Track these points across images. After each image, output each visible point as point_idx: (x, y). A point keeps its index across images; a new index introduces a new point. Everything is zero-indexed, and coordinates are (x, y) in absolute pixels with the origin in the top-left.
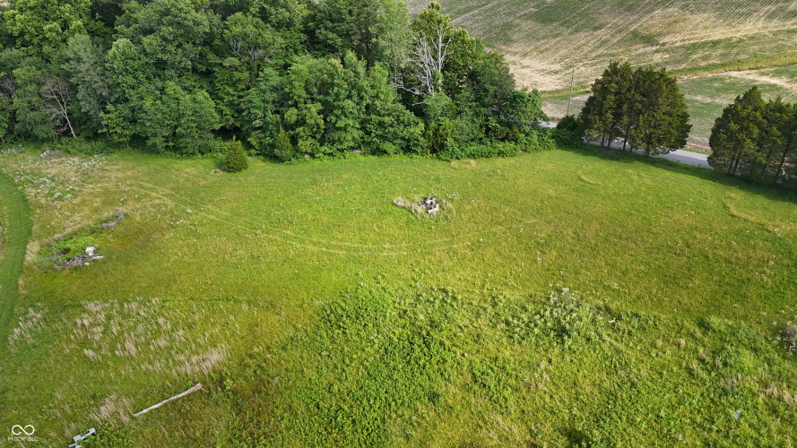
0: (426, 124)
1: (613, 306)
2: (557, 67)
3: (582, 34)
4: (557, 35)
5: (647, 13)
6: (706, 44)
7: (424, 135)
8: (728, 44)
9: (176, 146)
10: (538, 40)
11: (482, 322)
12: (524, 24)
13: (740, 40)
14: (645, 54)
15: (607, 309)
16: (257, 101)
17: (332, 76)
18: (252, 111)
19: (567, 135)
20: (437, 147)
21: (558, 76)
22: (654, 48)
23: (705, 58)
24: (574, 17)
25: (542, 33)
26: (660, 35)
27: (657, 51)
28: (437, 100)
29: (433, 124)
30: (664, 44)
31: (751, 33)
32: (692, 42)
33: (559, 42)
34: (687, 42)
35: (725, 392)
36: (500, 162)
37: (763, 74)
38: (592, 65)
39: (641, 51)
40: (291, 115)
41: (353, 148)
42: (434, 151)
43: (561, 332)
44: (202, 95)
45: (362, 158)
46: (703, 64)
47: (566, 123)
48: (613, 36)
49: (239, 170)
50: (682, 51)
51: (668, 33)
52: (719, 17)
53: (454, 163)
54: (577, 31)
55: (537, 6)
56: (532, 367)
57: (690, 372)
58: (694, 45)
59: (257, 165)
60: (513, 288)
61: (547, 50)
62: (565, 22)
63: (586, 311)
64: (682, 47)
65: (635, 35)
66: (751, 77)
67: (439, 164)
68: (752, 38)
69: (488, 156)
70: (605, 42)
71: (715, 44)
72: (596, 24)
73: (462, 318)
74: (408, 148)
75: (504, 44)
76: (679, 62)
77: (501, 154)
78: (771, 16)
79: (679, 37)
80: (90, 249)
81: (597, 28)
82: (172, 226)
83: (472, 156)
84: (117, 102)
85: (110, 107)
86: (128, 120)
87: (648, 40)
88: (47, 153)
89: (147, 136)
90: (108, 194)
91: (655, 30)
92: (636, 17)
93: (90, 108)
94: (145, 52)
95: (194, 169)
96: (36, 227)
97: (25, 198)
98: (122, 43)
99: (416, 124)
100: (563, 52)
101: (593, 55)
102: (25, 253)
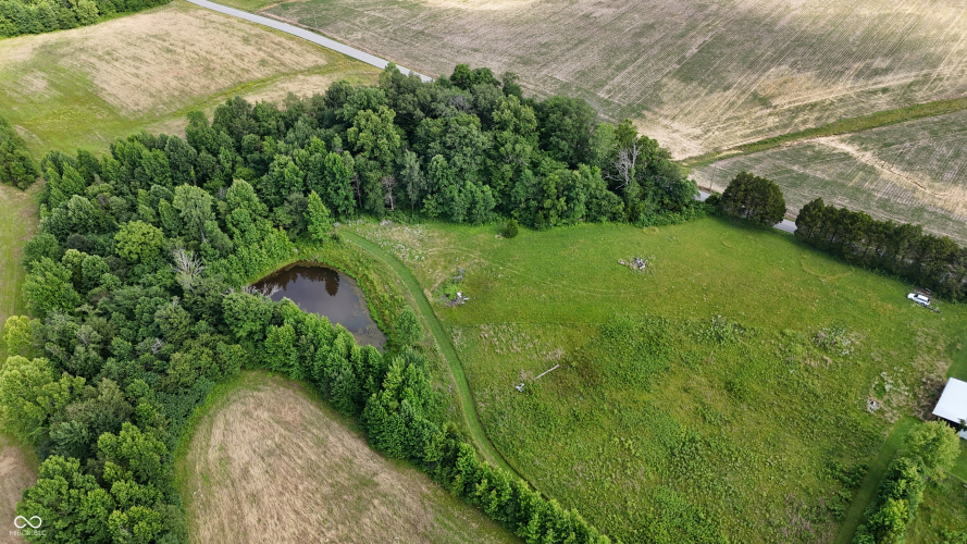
0: (626, 205)
1: (742, 325)
2: (698, 131)
3: (716, 95)
4: (696, 97)
5: (765, 71)
6: (806, 106)
7: (624, 210)
8: (821, 107)
9: (470, 219)
10: (682, 102)
11: (681, 333)
12: (670, 84)
13: (832, 103)
14: (761, 117)
15: (740, 326)
16: (521, 192)
17: (574, 181)
18: (518, 198)
19: (712, 208)
20: (633, 218)
21: (700, 142)
22: (768, 111)
23: (804, 122)
24: (709, 76)
25: (684, 93)
26: (773, 97)
27: (770, 114)
28: (633, 190)
29: (630, 204)
30: (775, 107)
31: (840, 95)
32: (796, 104)
33: (698, 103)
34: (792, 105)
35: (788, 363)
36: (673, 228)
37: (842, 141)
38: (724, 129)
39: (758, 114)
40: (547, 204)
41: (579, 220)
42: (630, 220)
43: (720, 339)
44: (487, 188)
45: (585, 225)
46: (802, 129)
47: (713, 200)
48: (738, 97)
49: (512, 237)
50: (788, 114)
51: (780, 95)
52: (818, 77)
53: (645, 229)
54: (711, 92)
55: (679, 62)
56: (707, 354)
57: (775, 354)
58: (797, 108)
59: (523, 232)
60: (693, 315)
61: (689, 112)
62: (702, 81)
63: (729, 328)
64: (789, 110)
65: (755, 95)
66: (833, 144)
67: (637, 231)
68: (841, 100)
69: (663, 224)
70: (733, 104)
71: (814, 105)
72: (726, 84)
73: (670, 331)
74: (614, 218)
75: (657, 106)
76: (785, 126)
77: (673, 223)
78: (859, 75)
79: (788, 99)
80: (459, 294)
81: (726, 89)
82: (496, 279)
83: (655, 224)
84: (432, 193)
85: (429, 197)
86: (440, 204)
87: (764, 102)
88: (384, 223)
89: (453, 214)
90: (445, 256)
91: (770, 91)
92: (756, 76)
93: (414, 197)
94: (455, 165)
95: (484, 235)
96: (420, 280)
97: (397, 259)
98: (440, 157)
99: (619, 203)
100: (702, 114)
101: (725, 118)
102: (424, 296)
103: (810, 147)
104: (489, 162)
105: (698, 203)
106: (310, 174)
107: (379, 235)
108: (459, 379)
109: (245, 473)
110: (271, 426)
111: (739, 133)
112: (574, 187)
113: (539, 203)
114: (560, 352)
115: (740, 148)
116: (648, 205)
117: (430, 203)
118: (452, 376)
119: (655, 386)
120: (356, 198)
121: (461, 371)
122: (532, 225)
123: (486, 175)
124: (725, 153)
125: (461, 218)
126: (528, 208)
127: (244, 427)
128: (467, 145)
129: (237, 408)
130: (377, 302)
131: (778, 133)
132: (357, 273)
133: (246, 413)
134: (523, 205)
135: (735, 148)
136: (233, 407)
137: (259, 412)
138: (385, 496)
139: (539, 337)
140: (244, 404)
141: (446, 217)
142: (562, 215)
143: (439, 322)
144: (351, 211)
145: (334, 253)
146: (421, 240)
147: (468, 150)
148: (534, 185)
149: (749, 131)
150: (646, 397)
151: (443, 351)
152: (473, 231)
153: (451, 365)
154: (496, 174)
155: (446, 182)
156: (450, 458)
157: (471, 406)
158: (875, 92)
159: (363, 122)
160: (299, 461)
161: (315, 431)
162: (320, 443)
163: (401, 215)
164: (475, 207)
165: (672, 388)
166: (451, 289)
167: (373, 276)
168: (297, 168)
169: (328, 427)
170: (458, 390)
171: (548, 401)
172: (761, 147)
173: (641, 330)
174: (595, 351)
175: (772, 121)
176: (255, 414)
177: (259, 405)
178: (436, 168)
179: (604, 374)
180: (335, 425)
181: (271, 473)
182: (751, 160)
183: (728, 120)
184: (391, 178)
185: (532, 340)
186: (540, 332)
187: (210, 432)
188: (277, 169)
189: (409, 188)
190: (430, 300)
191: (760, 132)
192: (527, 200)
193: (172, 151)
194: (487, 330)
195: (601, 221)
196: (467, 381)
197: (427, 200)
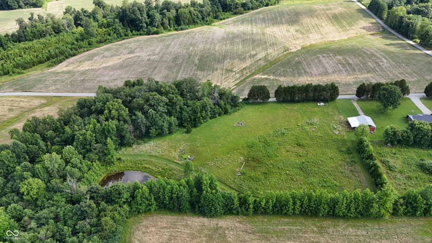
0: (222, 108)
1: (286, 128)
4: (210, 74)
5: (224, 62)
6: (243, 69)
7: (222, 111)
8: (247, 68)
11: (271, 137)
12: (198, 73)
13: (250, 66)
16: (186, 115)
19: (247, 102)
20: (226, 112)
22: (234, 73)
23: (247, 73)
24: (208, 67)
26: (232, 69)
27: (235, 74)
30: (235, 71)
31: (250, 64)
33: (212, 76)
34: (239, 70)
35: (307, 132)
36: (240, 111)
37: (266, 79)
38: (226, 81)
39: (232, 74)
42: (225, 113)
43: (283, 134)
46: (248, 75)
47: (244, 100)
48: (222, 71)
49: (191, 132)
51: (234, 68)
52: (240, 60)
53: (232, 115)
54: (213, 72)
55: (195, 66)
56: (284, 140)
57: (302, 132)
58: (241, 70)
59: (194, 130)
60: (270, 131)
62: (208, 69)
63: (283, 130)
65: (227, 70)
66: (260, 77)
67: (229, 116)
70: (222, 74)
71: (245, 68)
72: (215, 69)
74: (220, 115)
76: (243, 76)
77: (239, 110)
78: (250, 57)
79: (237, 68)
80: (189, 157)
81: (217, 70)
82: (198, 147)
83: (234, 112)
84: (152, 126)
86: (157, 130)
87: (231, 71)
88: (134, 146)
89: (163, 132)
90: (171, 147)
91: (230, 67)
92: (222, 64)
95: (179, 136)
96: (169, 159)
97: (153, 156)
98: (152, 110)
99: (220, 109)
100: (216, 79)
101: (223, 78)
102: (176, 163)
103: (254, 79)
104: (169, 108)
105: (241, 102)
106: (98, 135)
107: (136, 151)
110: (160, 231)
111: (231, 81)
112: (206, 106)
113: (195, 116)
114: (241, 158)
115: (235, 85)
116: (228, 107)
117: (153, 131)
119: (278, 154)
122: (195, 126)
123: (169, 114)
124: (232, 88)
125: (167, 133)
126: (191, 120)
127: (148, 238)
129: (138, 233)
130: (158, 173)
131: (242, 78)
132: (139, 168)
133: (144, 233)
134: (189, 120)
135: (234, 86)
136: (136, 234)
138: (228, 228)
140: (139, 230)
141: (160, 134)
142: (204, 118)
145: (122, 165)
146: (157, 146)
147: (162, 104)
148: (190, 110)
149: (234, 80)
150: (279, 158)
152: (173, 136)
154: (174, 111)
157: (228, 187)
158: (258, 61)
159: (111, 106)
160: (184, 236)
161: (180, 224)
162: (186, 226)
163: (140, 142)
164: (171, 126)
165: (283, 153)
166: (185, 156)
167: (147, 166)
168: (92, 133)
169: (183, 220)
171: (252, 173)
172: (241, 83)
173: (260, 141)
174: (251, 153)
175: (238, 76)
176: (148, 231)
177: (147, 227)
178: (152, 115)
179: (261, 158)
180: (185, 218)
182: (242, 87)
183: (225, 78)
184: (131, 126)
185: (229, 159)
186: (229, 156)
188: (80, 137)
189: (142, 127)
190: (180, 163)
191: (237, 79)
192: (190, 117)
194: (211, 163)
195: (216, 117)
196: (220, 181)
197: (151, 129)
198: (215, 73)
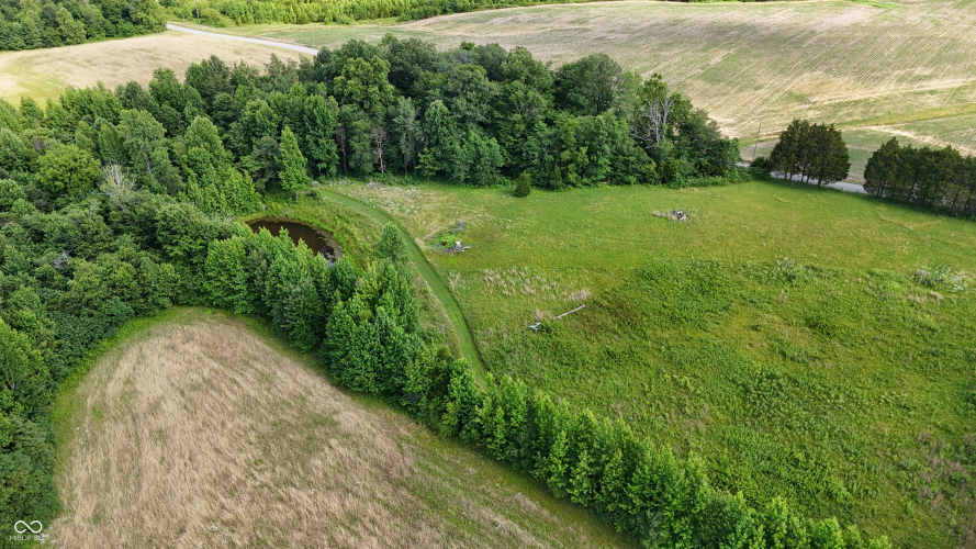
0: (658, 163)
1: (815, 266)
2: (732, 121)
3: (746, 93)
4: (725, 94)
5: (798, 75)
6: (849, 103)
7: (656, 170)
8: (867, 103)
9: (473, 180)
10: (710, 97)
11: (739, 275)
12: (695, 84)
13: (877, 101)
14: (800, 111)
15: (813, 267)
16: (534, 146)
17: (597, 127)
18: (531, 153)
19: (760, 171)
20: (667, 178)
21: (735, 128)
22: (807, 106)
23: (849, 115)
24: (737, 78)
25: (712, 92)
26: (810, 95)
27: (809, 109)
28: (666, 144)
29: (663, 162)
30: (814, 103)
31: (885, 95)
32: (837, 101)
33: (728, 99)
34: (833, 102)
35: (885, 299)
36: (715, 189)
37: (896, 128)
38: (760, 119)
39: (797, 108)
40: (565, 155)
41: (602, 180)
42: (664, 182)
43: (790, 278)
44: (494, 142)
45: (609, 187)
46: (849, 119)
47: (758, 163)
48: (772, 95)
49: (525, 195)
50: (830, 109)
51: (818, 93)
52: (858, 80)
53: (682, 190)
54: (741, 90)
55: (703, 68)
56: (776, 294)
57: (866, 293)
58: (839, 104)
59: (536, 194)
60: (752, 259)
61: (719, 106)
62: (730, 82)
63: (801, 267)
64: (830, 105)
65: (790, 94)
66: (887, 131)
67: (672, 191)
68: (886, 99)
69: (705, 185)
70: (767, 100)
71: (856, 103)
72: (757, 85)
73: (725, 273)
74: (644, 180)
76: (829, 118)
77: (715, 184)
78: (901, 80)
79: (826, 97)
80: (458, 243)
81: (758, 88)
82: (504, 230)
83: (694, 185)
84: (429, 147)
85: (426, 149)
86: (438, 160)
87: (801, 99)
88: (371, 184)
89: (453, 171)
90: (442, 211)
91: (806, 91)
92: (789, 79)
93: (407, 150)
94: (457, 110)
96: (411, 231)
97: (384, 213)
98: (439, 103)
99: (650, 162)
100: (733, 108)
101: (759, 111)
102: (416, 245)
103: (859, 133)
104: (497, 114)
105: (742, 168)
106: (288, 121)
107: (364, 193)
108: (455, 319)
109: (155, 408)
110: (199, 358)
111: (777, 122)
112: (597, 134)
113: (555, 157)
114: (586, 293)
117: (426, 158)
118: (446, 316)
119: (712, 325)
120: (340, 154)
121: (458, 312)
122: (547, 185)
123: (489, 127)
124: (764, 138)
125: (463, 177)
126: (542, 165)
127: (163, 360)
128: (471, 91)
129: (158, 343)
130: (356, 252)
132: (333, 227)
133: (174, 348)
134: (536, 161)
136: (155, 341)
137: (187, 346)
138: (347, 436)
139: (558, 280)
140: (169, 337)
141: (443, 177)
142: (583, 172)
143: (432, 268)
144: (333, 169)
145: (310, 210)
146: (414, 198)
148: (550, 137)
151: (436, 293)
152: (476, 193)
153: (446, 307)
155: (446, 131)
156: (440, 380)
157: (471, 345)
158: (923, 93)
159: (353, 68)
160: (232, 397)
161: (259, 366)
162: (265, 379)
163: (392, 177)
164: (479, 163)
165: (736, 326)
166: (449, 239)
167: (352, 228)
168: (272, 111)
169: (277, 362)
170: (453, 329)
171: (572, 340)
173: (688, 273)
174: (630, 294)
176: (182, 348)
177: (189, 339)
178: (435, 113)
179: (643, 313)
180: (287, 361)
181: (190, 409)
183: (762, 112)
184: (382, 129)
185: (549, 283)
186: (559, 275)
187: (116, 365)
188: (248, 113)
189: (403, 141)
190: (422, 247)
192: (542, 154)
193: (129, 98)
194: (491, 275)
195: (628, 183)
196: (466, 321)
197: (423, 153)
198: (747, 95)
